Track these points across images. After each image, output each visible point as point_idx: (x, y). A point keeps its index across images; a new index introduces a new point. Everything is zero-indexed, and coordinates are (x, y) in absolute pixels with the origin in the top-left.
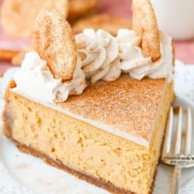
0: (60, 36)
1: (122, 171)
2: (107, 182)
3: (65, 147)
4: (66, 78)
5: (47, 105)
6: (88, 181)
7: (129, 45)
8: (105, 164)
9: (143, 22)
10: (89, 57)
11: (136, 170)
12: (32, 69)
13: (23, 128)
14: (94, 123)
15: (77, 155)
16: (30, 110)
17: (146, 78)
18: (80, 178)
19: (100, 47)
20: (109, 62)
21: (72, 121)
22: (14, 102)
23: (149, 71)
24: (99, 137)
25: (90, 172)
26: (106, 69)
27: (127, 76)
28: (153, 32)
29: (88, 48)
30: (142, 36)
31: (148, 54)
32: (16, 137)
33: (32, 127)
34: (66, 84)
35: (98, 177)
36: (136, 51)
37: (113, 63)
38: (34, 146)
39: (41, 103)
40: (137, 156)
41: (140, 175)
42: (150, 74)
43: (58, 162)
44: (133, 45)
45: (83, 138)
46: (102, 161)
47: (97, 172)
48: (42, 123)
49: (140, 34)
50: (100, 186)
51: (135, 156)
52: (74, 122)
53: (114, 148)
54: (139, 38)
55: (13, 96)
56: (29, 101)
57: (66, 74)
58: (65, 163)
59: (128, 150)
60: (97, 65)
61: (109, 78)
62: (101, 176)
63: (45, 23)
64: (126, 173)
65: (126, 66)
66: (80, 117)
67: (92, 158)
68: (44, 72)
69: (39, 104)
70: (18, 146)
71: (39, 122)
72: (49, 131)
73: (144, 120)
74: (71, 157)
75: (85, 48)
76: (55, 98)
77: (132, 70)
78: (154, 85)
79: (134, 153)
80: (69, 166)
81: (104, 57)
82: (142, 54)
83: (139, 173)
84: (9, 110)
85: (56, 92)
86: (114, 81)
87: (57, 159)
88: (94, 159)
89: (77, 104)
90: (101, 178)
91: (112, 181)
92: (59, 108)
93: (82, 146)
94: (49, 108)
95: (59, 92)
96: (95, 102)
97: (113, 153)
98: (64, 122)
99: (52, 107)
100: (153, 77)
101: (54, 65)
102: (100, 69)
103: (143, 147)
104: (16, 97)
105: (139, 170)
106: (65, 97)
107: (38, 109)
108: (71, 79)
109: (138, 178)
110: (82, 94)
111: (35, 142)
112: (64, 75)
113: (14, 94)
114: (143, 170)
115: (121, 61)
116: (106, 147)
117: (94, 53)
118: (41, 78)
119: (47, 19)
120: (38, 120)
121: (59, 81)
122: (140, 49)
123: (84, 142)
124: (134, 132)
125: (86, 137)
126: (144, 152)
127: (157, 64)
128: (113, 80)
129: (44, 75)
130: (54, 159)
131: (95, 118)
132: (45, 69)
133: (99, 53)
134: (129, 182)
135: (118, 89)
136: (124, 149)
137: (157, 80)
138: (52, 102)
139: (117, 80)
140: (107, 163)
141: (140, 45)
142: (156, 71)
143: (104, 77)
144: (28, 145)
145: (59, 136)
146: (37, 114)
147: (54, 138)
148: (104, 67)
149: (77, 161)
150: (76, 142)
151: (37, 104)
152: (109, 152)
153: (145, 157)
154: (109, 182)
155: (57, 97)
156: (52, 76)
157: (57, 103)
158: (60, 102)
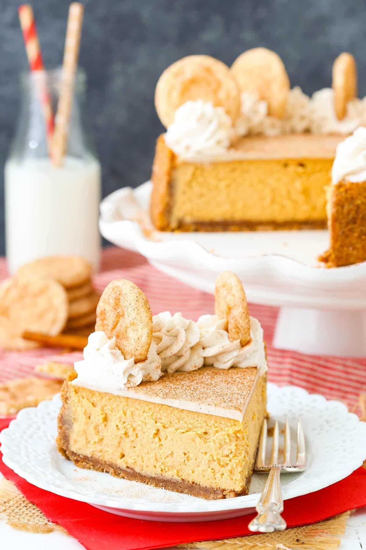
0: (132, 304)
1: (209, 461)
2: (191, 482)
3: (138, 447)
4: (139, 357)
5: (116, 393)
6: (166, 487)
7: (213, 329)
8: (188, 458)
9: (229, 297)
10: (166, 340)
11: (227, 456)
12: (98, 350)
13: (85, 432)
14: (176, 403)
15: (152, 455)
16: (94, 405)
17: (233, 367)
18: (157, 485)
19: (178, 327)
20: (190, 346)
21: (147, 408)
22: (74, 398)
23: (237, 356)
24: (181, 422)
25: (170, 474)
26: (187, 355)
27: (210, 368)
28: (241, 306)
29: (164, 330)
30: (227, 318)
31: (236, 336)
32: (74, 447)
33: (96, 428)
34: (140, 365)
35: (179, 479)
36: (221, 335)
37: (192, 348)
38: (98, 455)
39: (108, 391)
40: (228, 436)
41: (233, 461)
42: (239, 362)
43: (128, 470)
44: (218, 328)
45: (161, 429)
46: (185, 454)
47: (178, 472)
48: (109, 420)
49: (225, 316)
50: (182, 492)
51: (226, 437)
52: (150, 409)
53: (201, 431)
54: (225, 320)
55: (73, 389)
56: (93, 393)
57: (139, 352)
58: (137, 470)
59: (217, 432)
60: (175, 349)
61: (190, 367)
62: (183, 478)
63: (113, 295)
64: (215, 465)
65: (210, 352)
66: (158, 400)
67: (172, 454)
68: (114, 351)
69: (106, 394)
70: (77, 461)
71: (105, 419)
72: (118, 429)
73: (236, 396)
74: (145, 459)
75: (160, 331)
76: (126, 381)
77: (216, 357)
78: (244, 372)
79: (224, 433)
80: (143, 473)
81: (184, 339)
82: (229, 338)
83: (230, 460)
84: (67, 412)
85: (127, 375)
86: (195, 371)
87: (128, 467)
88: (175, 454)
89: (154, 388)
90: (183, 480)
91: (197, 481)
92: (132, 394)
93: (160, 440)
94: (119, 396)
95: (131, 375)
96: (176, 386)
97: (198, 440)
98: (138, 412)
99: (122, 394)
100: (243, 365)
101: (124, 342)
102: (178, 356)
103: (235, 421)
104: (76, 392)
105: (231, 456)
106: (138, 380)
107: (104, 401)
108: (146, 359)
109: (229, 467)
110: (158, 381)
111: (99, 448)
112: (137, 353)
113: (74, 387)
114: (235, 456)
115: (204, 348)
116: (190, 433)
117: (171, 336)
118: (110, 357)
119: (116, 289)
120: (103, 416)
121: (132, 360)
122: (226, 332)
123: (162, 434)
124: (223, 405)
125: (164, 427)
126: (237, 428)
127: (246, 348)
128: (194, 369)
129: (114, 354)
130: (124, 467)
131: (176, 396)
132: (114, 348)
133: (176, 336)
134: (218, 476)
135: (200, 376)
136: (211, 431)
137: (247, 368)
138: (123, 387)
139: (199, 369)
140: (191, 455)
141: (227, 330)
142: (246, 358)
143: (183, 366)
144: (89, 456)
145: (130, 433)
146: (102, 410)
147: (124, 436)
148: (184, 353)
149: (152, 461)
150: (152, 436)
151: (103, 395)
152: (193, 440)
153: (238, 435)
154: (193, 483)
155: (128, 381)
156: (123, 357)
157: (128, 388)
158: (132, 386)
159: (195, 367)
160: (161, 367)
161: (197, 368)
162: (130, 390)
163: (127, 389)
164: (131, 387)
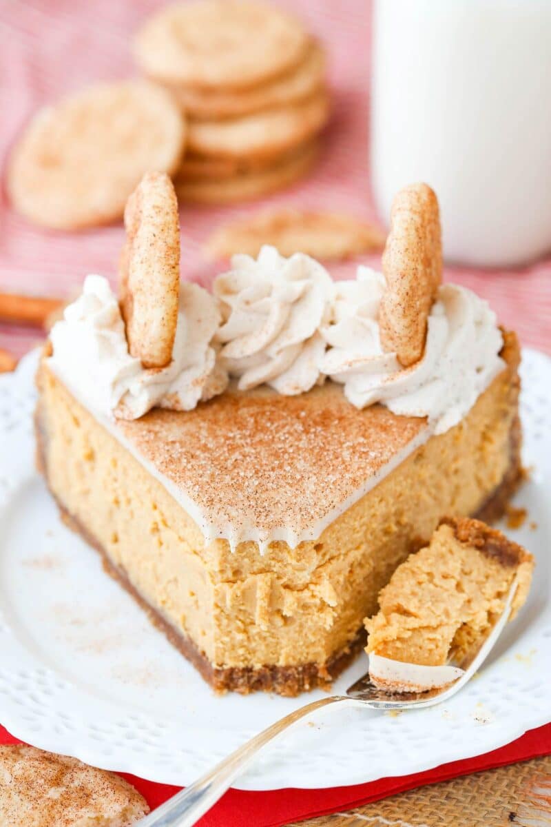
2: (200, 651)
3: (133, 537)
4: (149, 360)
5: (100, 419)
6: (169, 638)
8: (196, 602)
10: (239, 321)
13: (64, 465)
15: (151, 565)
16: (77, 422)
17: (377, 406)
18: (156, 624)
22: (49, 394)
23: (381, 389)
25: (174, 617)
27: (336, 390)
29: (240, 297)
31: (391, 345)
33: (79, 468)
35: (185, 634)
36: (368, 330)
37: (306, 342)
38: (84, 518)
39: (90, 409)
42: (389, 398)
43: (120, 571)
45: (161, 525)
46: (193, 594)
47: (184, 619)
48: (96, 461)
50: (188, 658)
52: (145, 479)
55: (48, 378)
56: (73, 400)
57: (149, 351)
58: (133, 578)
60: (252, 346)
61: (284, 387)
62: (191, 634)
65: (332, 365)
66: (152, 468)
67: (176, 580)
68: (106, 332)
69: (89, 413)
71: (91, 456)
72: (106, 487)
74: (142, 566)
80: (139, 589)
82: (380, 340)
84: (43, 413)
86: (293, 398)
87: (120, 565)
88: (179, 584)
90: (190, 638)
93: (161, 544)
94: (104, 428)
95: (128, 392)
96: (209, 440)
98: (131, 472)
100: (397, 407)
104: (52, 383)
106: (140, 405)
107: (88, 424)
108: (168, 362)
110: (191, 412)
111: (84, 506)
112: (144, 351)
113: (50, 372)
115: (328, 348)
116: (197, 559)
117: (253, 312)
120: (86, 451)
121: (135, 362)
123: (163, 535)
125: (165, 523)
128: (292, 392)
129: (104, 340)
132: (112, 326)
138: (109, 413)
140: (201, 602)
143: (272, 378)
144: (72, 512)
145: (124, 505)
146: (87, 438)
147: (114, 506)
150: (148, 530)
151: (86, 412)
152: (203, 576)
154: (204, 653)
155: (121, 403)
157: (118, 419)
158: (126, 417)
159: (296, 388)
160: (204, 384)
161: (298, 392)
162: (120, 423)
163: (114, 420)
164: (123, 419)
